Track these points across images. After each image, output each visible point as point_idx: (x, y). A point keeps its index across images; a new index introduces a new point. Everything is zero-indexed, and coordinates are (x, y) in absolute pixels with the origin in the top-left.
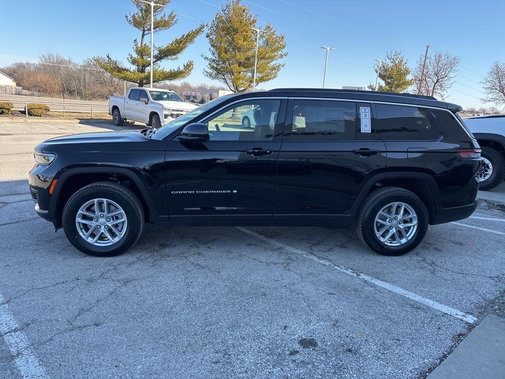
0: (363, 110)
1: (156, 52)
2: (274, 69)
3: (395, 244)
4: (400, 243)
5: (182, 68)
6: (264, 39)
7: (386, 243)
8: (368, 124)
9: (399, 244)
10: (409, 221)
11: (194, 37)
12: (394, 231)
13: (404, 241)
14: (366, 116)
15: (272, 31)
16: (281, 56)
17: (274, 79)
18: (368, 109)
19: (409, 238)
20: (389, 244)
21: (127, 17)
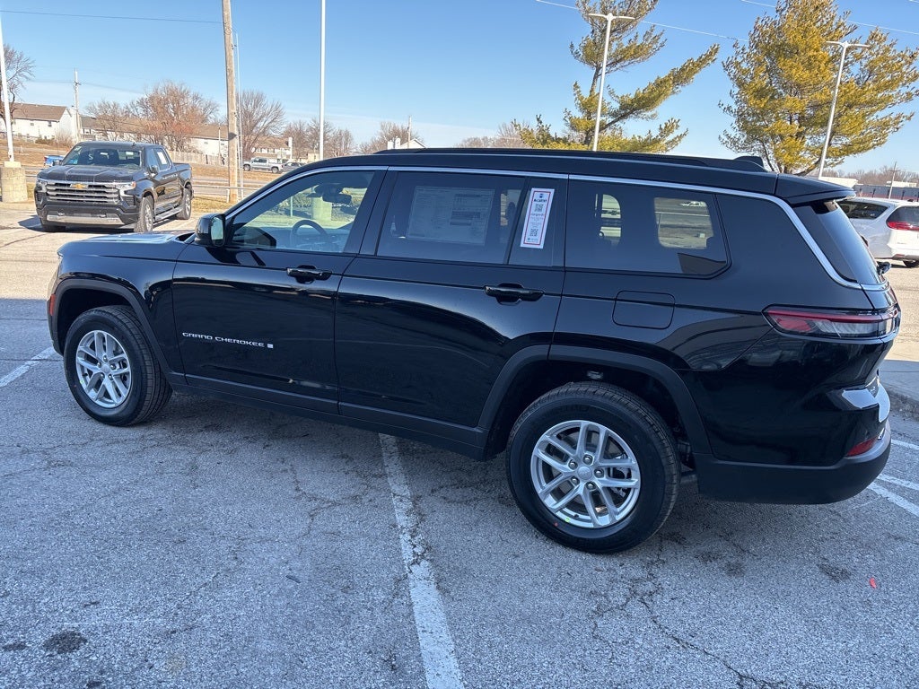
0: (537, 196)
1: (616, 106)
2: (884, 125)
3: (583, 522)
4: (595, 524)
5: (655, 133)
6: (864, 62)
7: (559, 514)
8: (540, 227)
9: (591, 525)
10: (626, 473)
11: (693, 72)
12: (580, 489)
13: (604, 521)
14: (540, 210)
15: (887, 43)
16: (909, 97)
17: (878, 148)
18: (549, 194)
19: (618, 518)
20: (568, 520)
21: (572, 46)
